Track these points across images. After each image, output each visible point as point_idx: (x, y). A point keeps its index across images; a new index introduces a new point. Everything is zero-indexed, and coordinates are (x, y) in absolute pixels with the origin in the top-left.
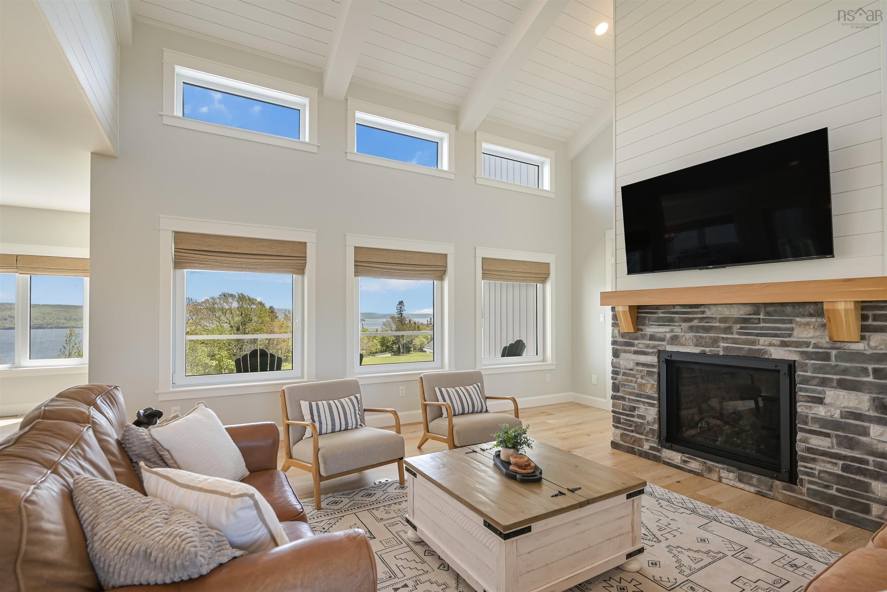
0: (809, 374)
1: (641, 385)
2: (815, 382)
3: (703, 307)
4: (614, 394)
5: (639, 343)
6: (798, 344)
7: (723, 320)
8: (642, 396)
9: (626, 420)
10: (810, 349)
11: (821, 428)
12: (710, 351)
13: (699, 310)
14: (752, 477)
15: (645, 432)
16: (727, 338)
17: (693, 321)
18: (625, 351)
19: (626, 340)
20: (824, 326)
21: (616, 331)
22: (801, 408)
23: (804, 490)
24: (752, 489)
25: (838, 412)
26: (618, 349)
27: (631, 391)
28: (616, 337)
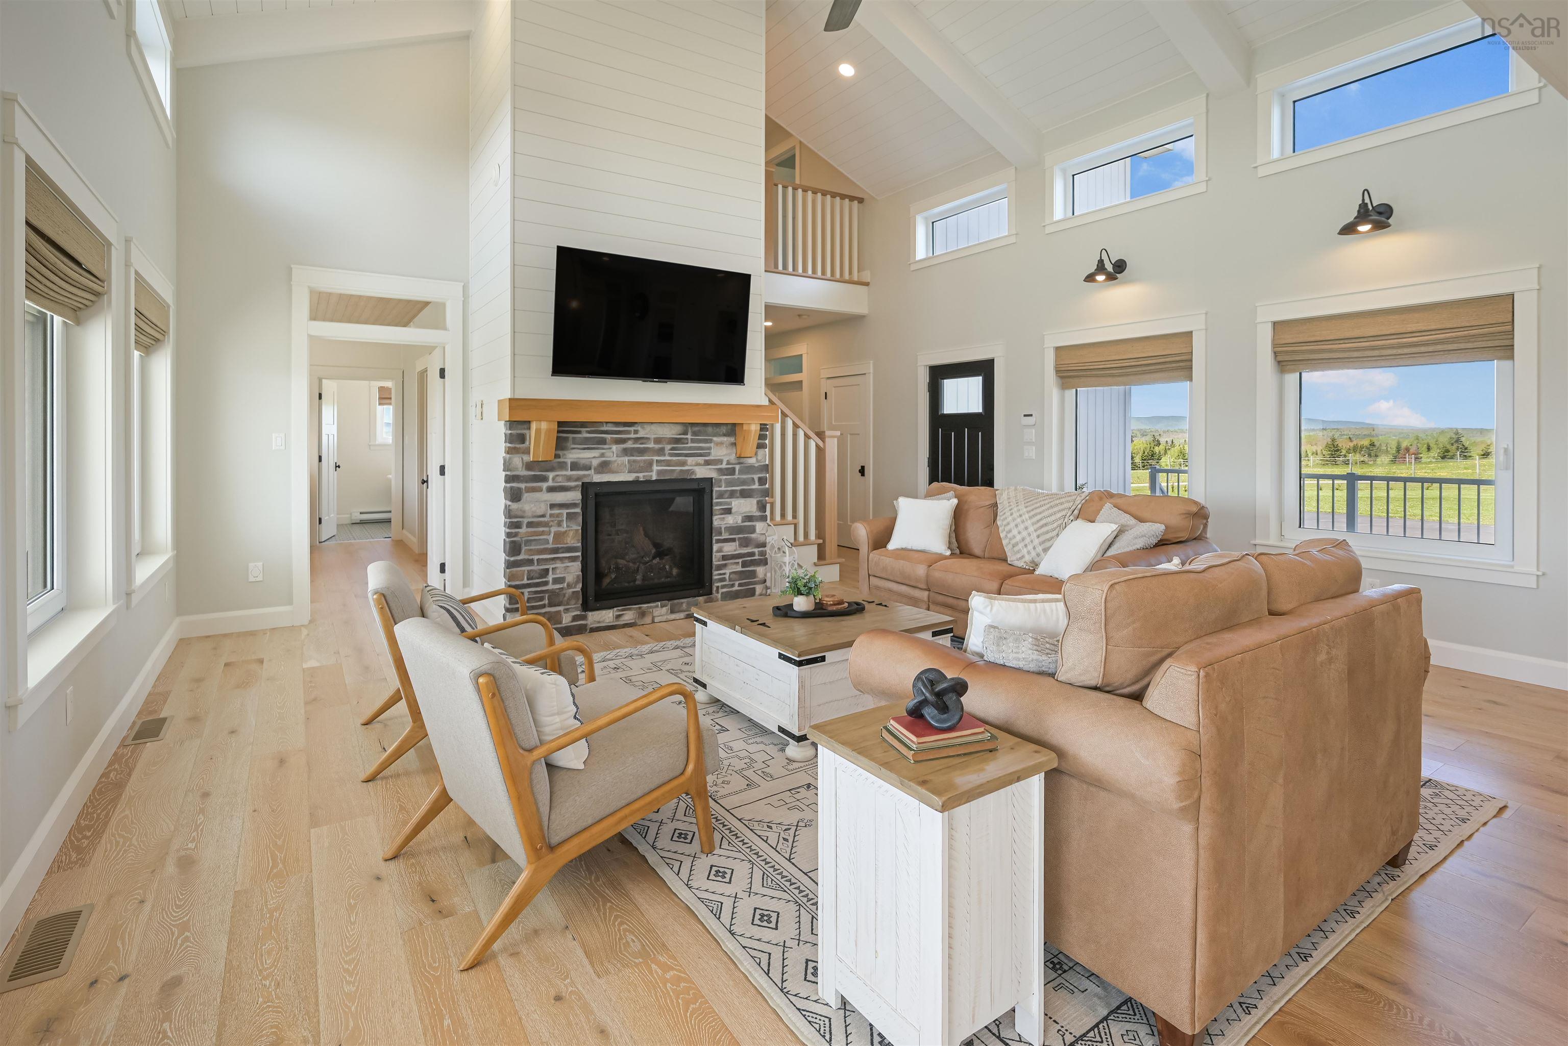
0: (723, 489)
1: (557, 536)
2: (727, 495)
3: (637, 425)
4: (512, 559)
5: (557, 475)
6: (715, 462)
7: (658, 441)
8: (560, 551)
9: (536, 592)
10: (724, 466)
11: (730, 535)
12: (644, 476)
13: (632, 429)
14: (682, 603)
15: (566, 599)
16: (660, 461)
17: (627, 442)
18: (534, 490)
19: (533, 473)
20: (734, 444)
21: (516, 460)
22: (717, 521)
23: (719, 596)
24: (682, 615)
25: (740, 518)
26: (519, 489)
27: (542, 547)
28: (517, 469)
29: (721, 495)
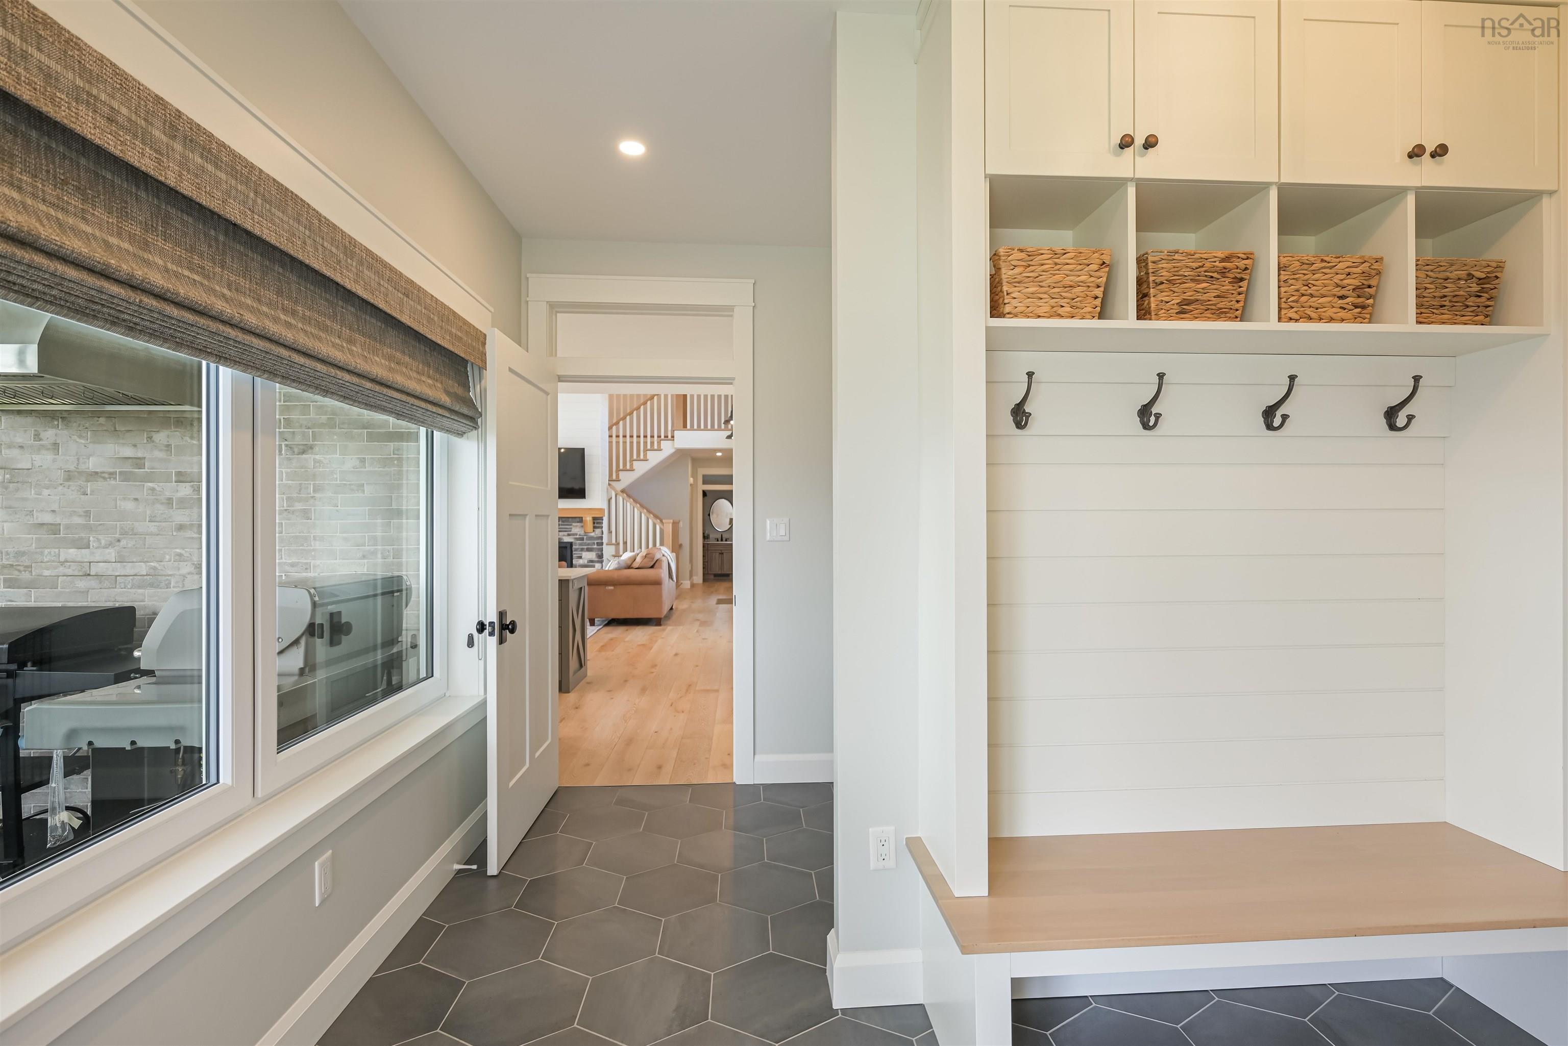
0: (577, 547)
2: (580, 549)
6: (573, 535)
10: (578, 537)
20: (582, 526)
22: (574, 562)
25: (587, 561)
29: (576, 550)
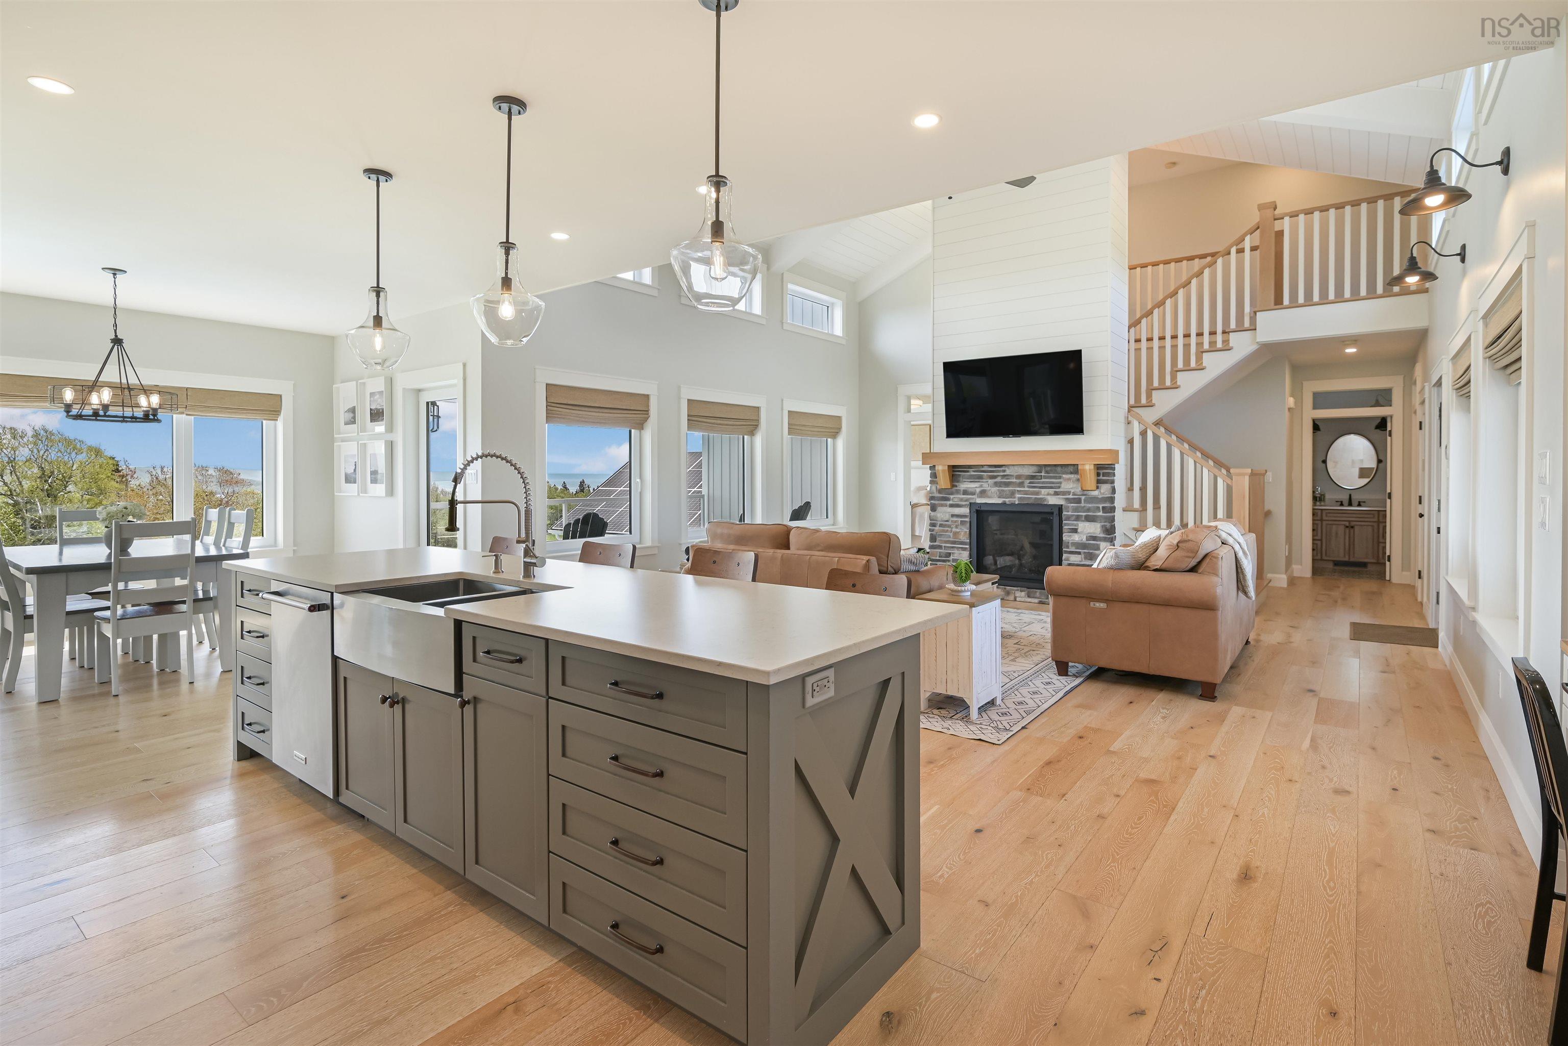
0: (1070, 513)
1: (955, 534)
2: (1073, 518)
3: (1004, 467)
4: (932, 544)
5: (955, 497)
6: (1064, 493)
7: (1018, 477)
8: (957, 543)
10: (1071, 496)
11: (1076, 549)
12: (1009, 501)
13: (1001, 469)
14: (1036, 592)
16: (1021, 491)
17: (997, 477)
18: (942, 505)
19: (942, 495)
20: (1078, 480)
21: (934, 488)
22: (1066, 537)
24: (1036, 601)
25: (1085, 537)
26: (934, 504)
27: (947, 539)
28: (933, 493)
29: (1068, 518)
